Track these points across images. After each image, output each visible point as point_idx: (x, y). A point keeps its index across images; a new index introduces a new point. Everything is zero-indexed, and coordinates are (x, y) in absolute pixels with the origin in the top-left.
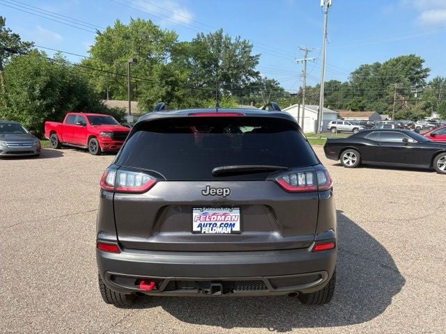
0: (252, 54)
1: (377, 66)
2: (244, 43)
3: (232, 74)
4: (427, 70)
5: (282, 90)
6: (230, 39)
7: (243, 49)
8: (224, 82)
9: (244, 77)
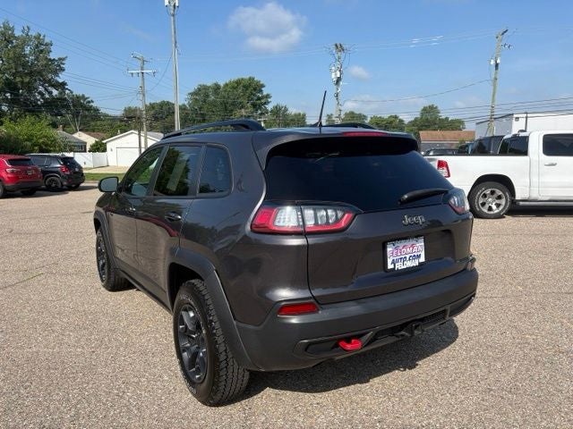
0: (52, 56)
1: (217, 87)
2: (38, 37)
3: (22, 82)
4: (268, 96)
5: (97, 110)
6: (12, 29)
7: (37, 46)
8: (8, 95)
9: (41, 89)
